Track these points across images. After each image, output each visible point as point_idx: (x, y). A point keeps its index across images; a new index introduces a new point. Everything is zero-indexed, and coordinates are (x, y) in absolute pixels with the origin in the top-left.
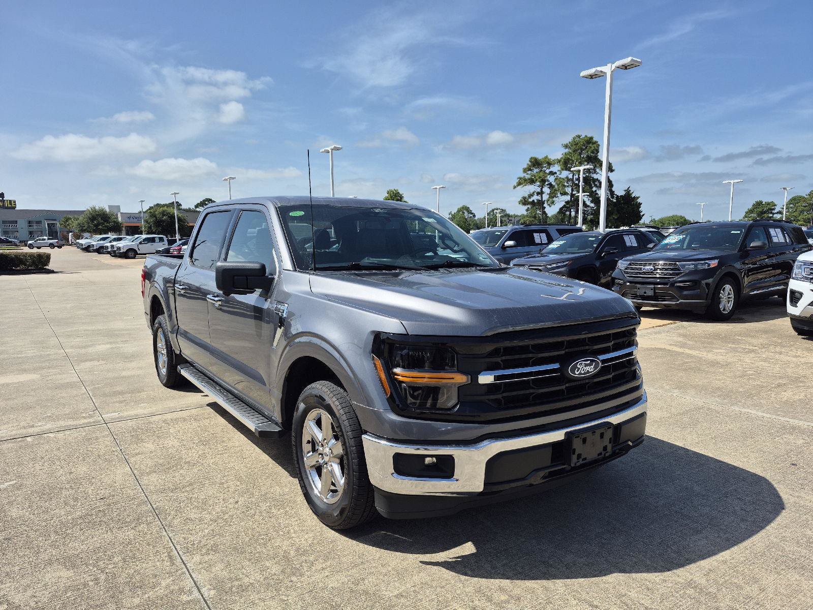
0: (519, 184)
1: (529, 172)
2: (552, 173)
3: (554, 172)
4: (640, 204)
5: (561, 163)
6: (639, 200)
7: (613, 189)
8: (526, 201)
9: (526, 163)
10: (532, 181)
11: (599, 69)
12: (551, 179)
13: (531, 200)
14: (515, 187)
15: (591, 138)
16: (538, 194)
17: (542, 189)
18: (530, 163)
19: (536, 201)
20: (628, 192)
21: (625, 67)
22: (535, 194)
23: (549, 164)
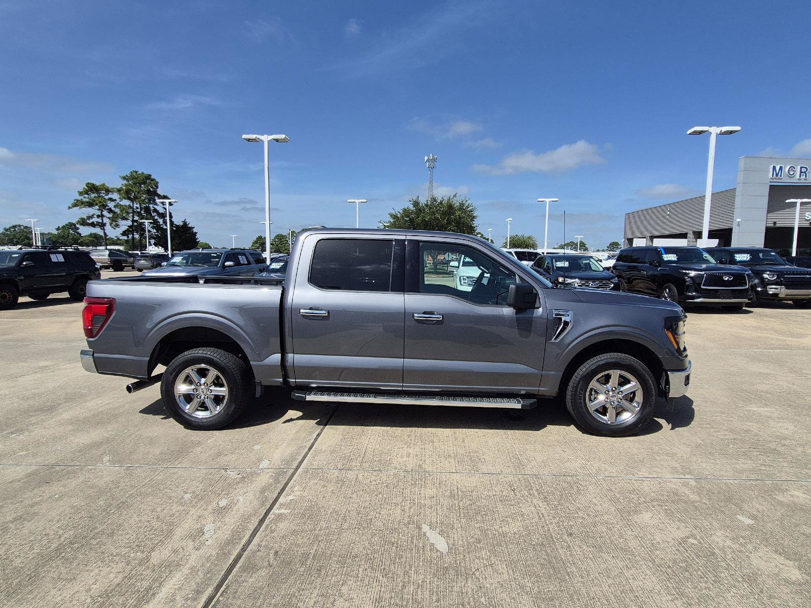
0: (75, 205)
1: (86, 196)
2: (111, 200)
3: (114, 199)
4: (196, 233)
5: (122, 192)
6: (194, 230)
7: (173, 220)
8: (85, 222)
9: (82, 187)
10: (90, 204)
11: (258, 136)
12: (111, 205)
13: (90, 222)
14: (70, 208)
15: (150, 176)
16: (98, 216)
17: (101, 213)
18: (86, 188)
19: (95, 223)
20: (185, 223)
21: (277, 140)
22: (95, 216)
23: (108, 191)
